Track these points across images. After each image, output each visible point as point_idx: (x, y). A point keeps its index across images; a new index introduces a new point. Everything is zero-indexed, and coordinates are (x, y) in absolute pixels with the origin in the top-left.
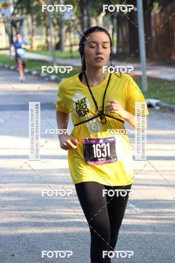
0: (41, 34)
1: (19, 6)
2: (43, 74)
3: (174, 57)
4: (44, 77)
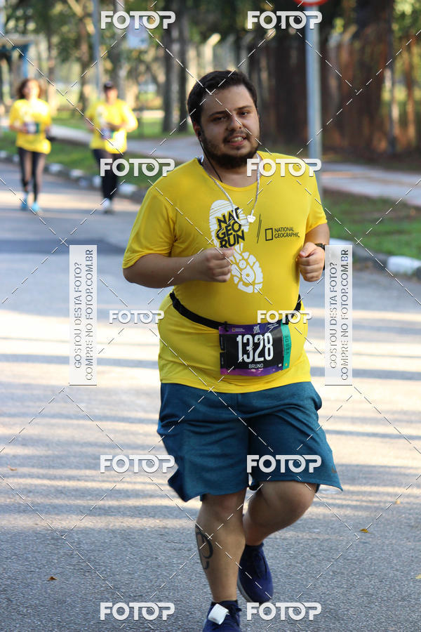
0: (66, 80)
1: (19, 13)
2: (76, 173)
3: (383, 145)
4: (78, 180)
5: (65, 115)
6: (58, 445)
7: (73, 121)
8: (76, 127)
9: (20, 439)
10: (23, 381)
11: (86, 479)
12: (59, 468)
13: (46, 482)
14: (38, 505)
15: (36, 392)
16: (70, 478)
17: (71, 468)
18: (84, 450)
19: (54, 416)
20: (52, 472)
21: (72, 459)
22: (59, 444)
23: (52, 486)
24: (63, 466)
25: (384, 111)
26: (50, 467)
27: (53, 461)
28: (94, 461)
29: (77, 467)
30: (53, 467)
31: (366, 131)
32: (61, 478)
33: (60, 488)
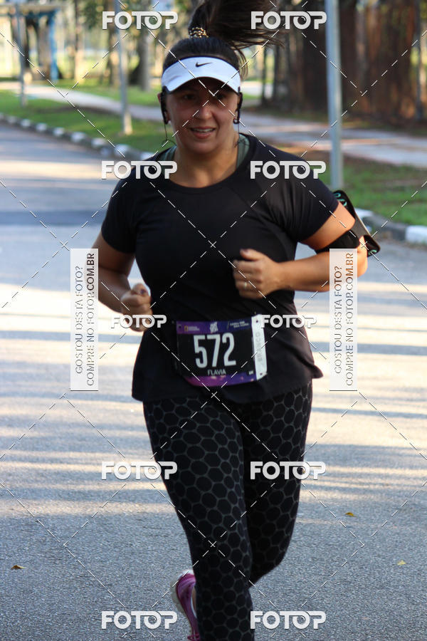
0: (95, 46)
2: (98, 142)
3: (410, 111)
4: (100, 148)
5: (93, 82)
6: (45, 426)
7: (100, 89)
8: (103, 94)
9: (6, 419)
10: (18, 358)
11: (76, 462)
12: (42, 450)
13: (28, 465)
14: (16, 489)
15: (29, 371)
16: (52, 461)
17: (55, 450)
18: (71, 430)
19: (44, 395)
20: (34, 454)
21: (58, 441)
22: (47, 425)
23: (33, 469)
24: (47, 448)
25: (412, 76)
26: (34, 449)
27: (37, 442)
28: (80, 443)
29: (62, 449)
30: (37, 449)
31: (394, 96)
32: (44, 461)
33: (41, 472)
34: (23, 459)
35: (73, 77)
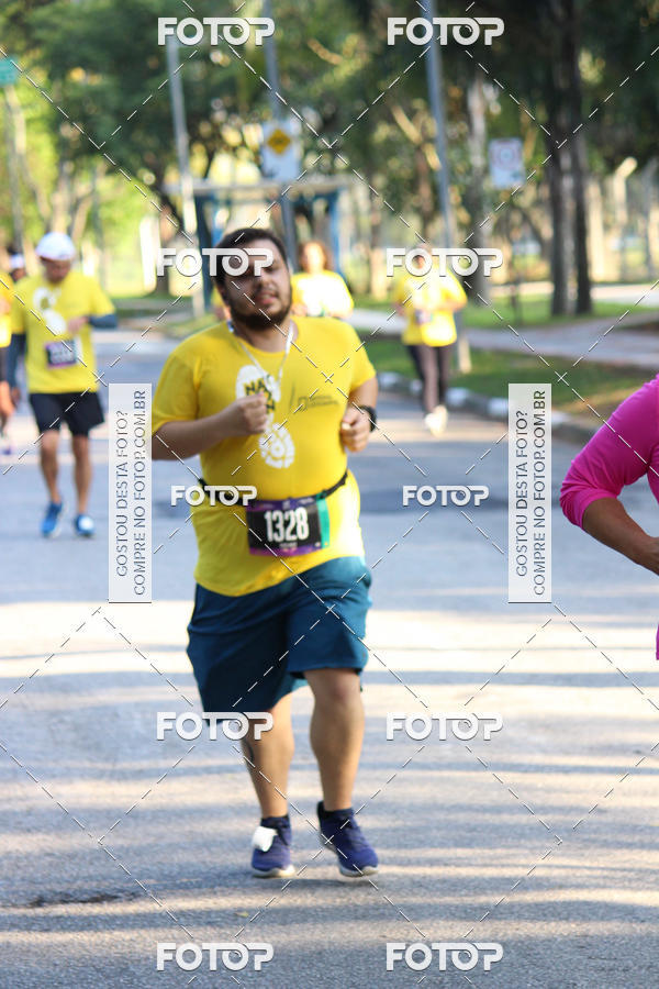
6: (411, 811)
11: (458, 862)
12: (413, 847)
14: (385, 906)
16: (432, 862)
17: (432, 846)
18: (452, 817)
20: (403, 853)
21: (434, 833)
22: (413, 809)
23: (405, 876)
24: (422, 844)
26: (400, 846)
27: (404, 836)
28: (469, 835)
29: (442, 845)
30: (406, 846)
32: (419, 863)
33: (417, 879)
34: (387, 861)
35: (369, 290)
